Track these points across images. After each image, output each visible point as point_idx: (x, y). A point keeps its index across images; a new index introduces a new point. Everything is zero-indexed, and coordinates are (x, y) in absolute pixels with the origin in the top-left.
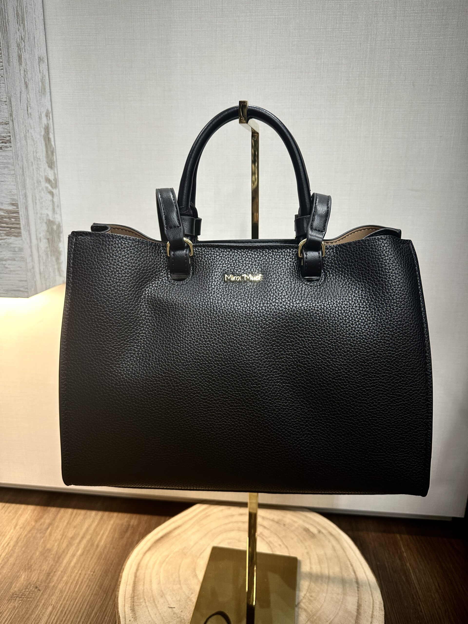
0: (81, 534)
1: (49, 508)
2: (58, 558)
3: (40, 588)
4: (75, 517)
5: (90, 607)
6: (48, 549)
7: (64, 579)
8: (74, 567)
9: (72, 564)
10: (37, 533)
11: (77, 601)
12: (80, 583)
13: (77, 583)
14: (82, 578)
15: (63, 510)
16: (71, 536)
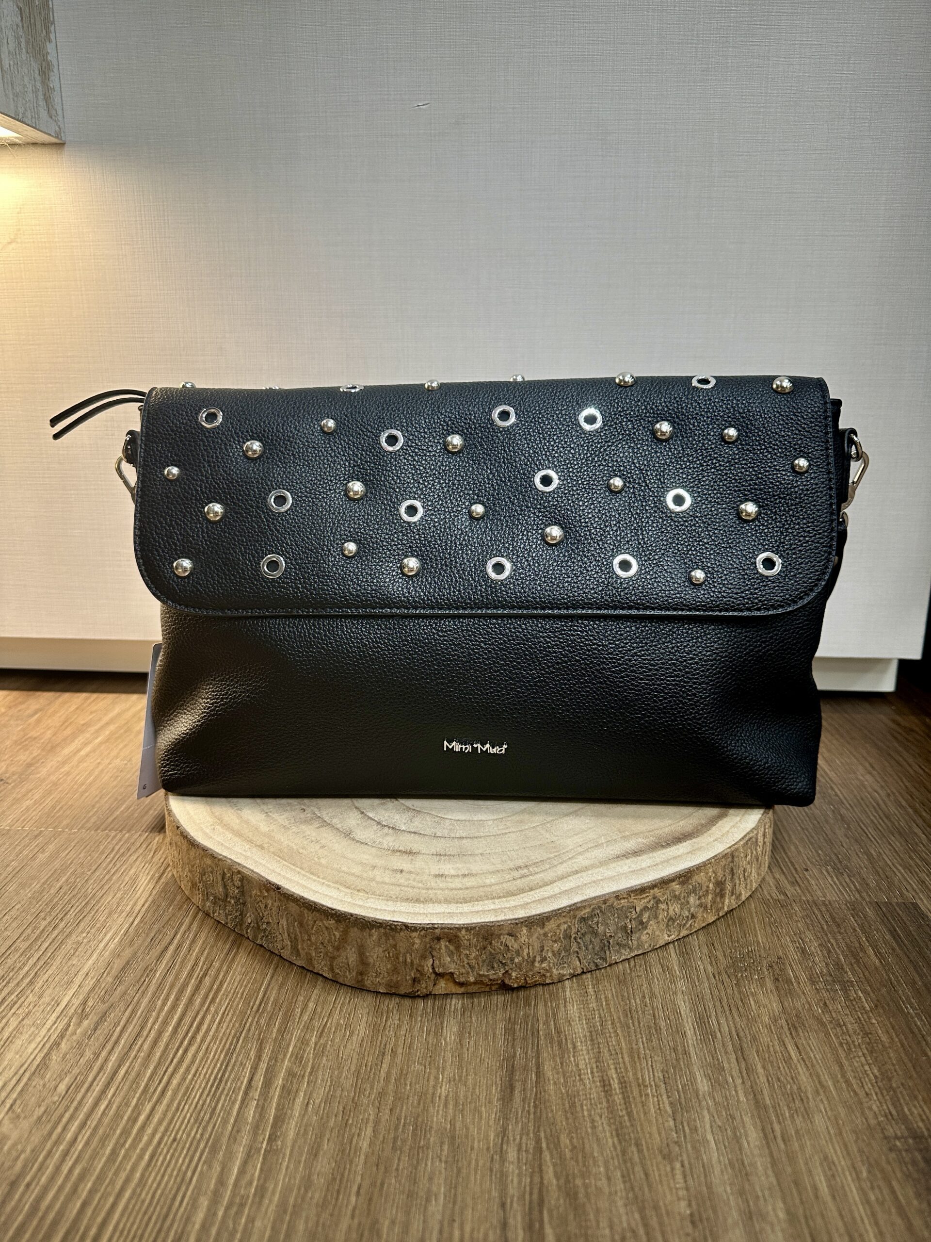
0: (106, 719)
1: (38, 693)
2: (52, 748)
3: (10, 781)
4: (94, 701)
5: (116, 799)
6: (30, 738)
7: (62, 770)
8: (87, 755)
9: (83, 753)
10: (9, 720)
11: (87, 794)
12: (96, 773)
13: (90, 774)
14: (101, 768)
15: (67, 696)
16: (82, 722)
